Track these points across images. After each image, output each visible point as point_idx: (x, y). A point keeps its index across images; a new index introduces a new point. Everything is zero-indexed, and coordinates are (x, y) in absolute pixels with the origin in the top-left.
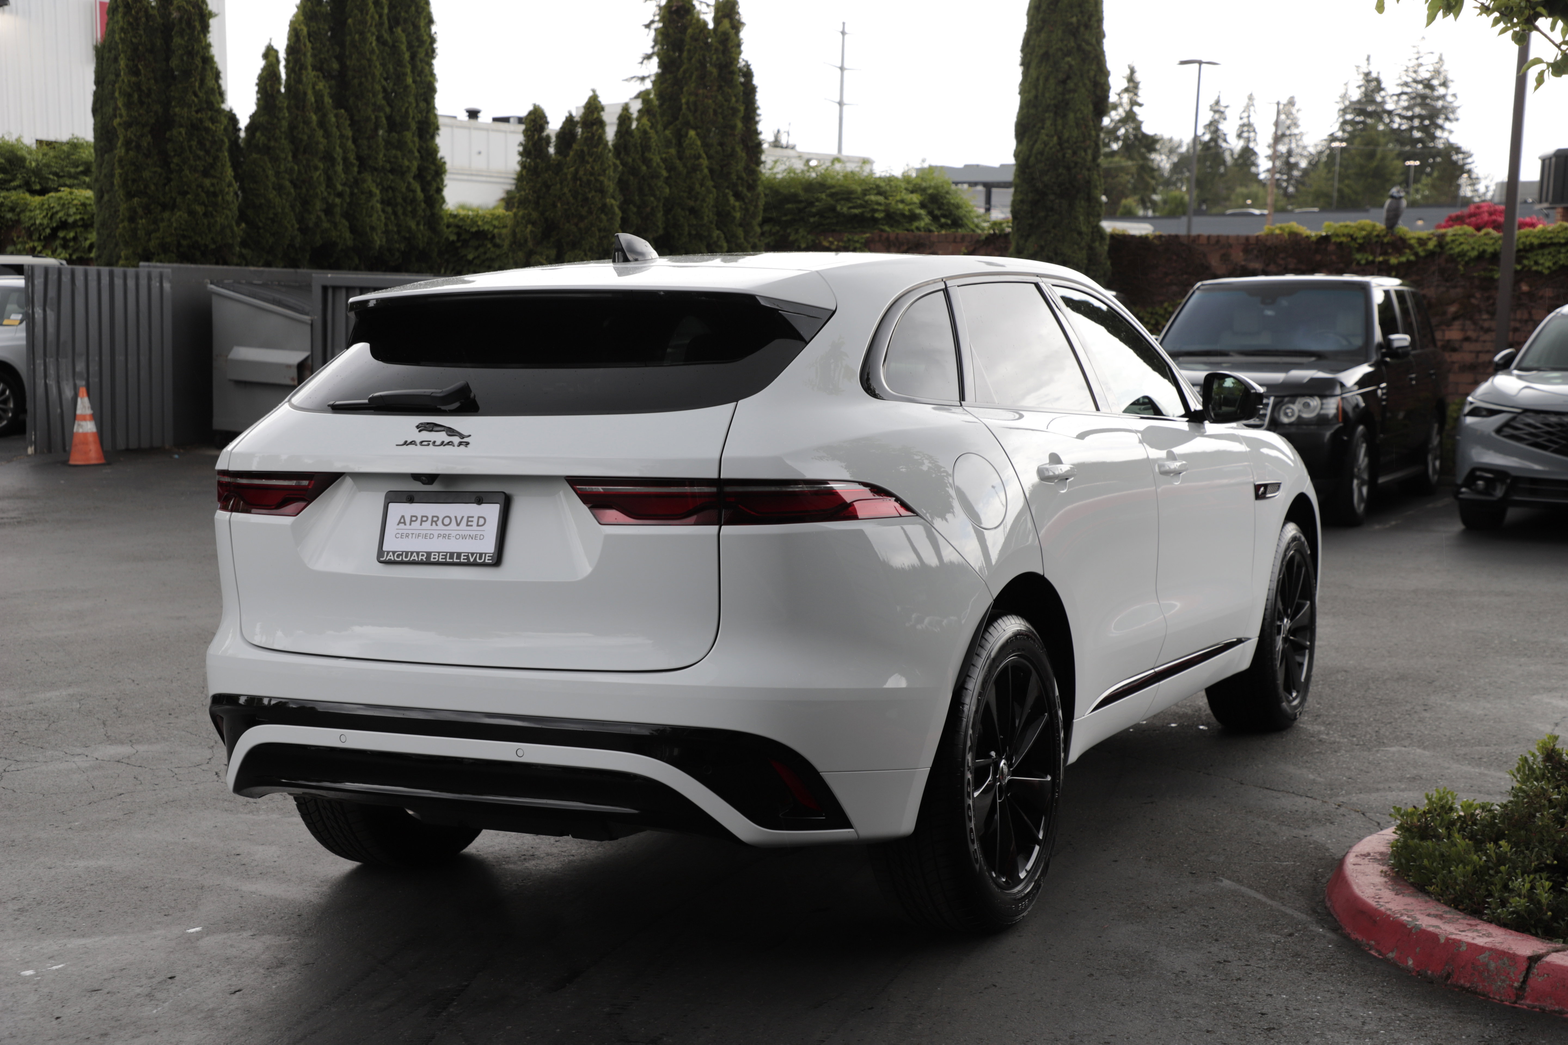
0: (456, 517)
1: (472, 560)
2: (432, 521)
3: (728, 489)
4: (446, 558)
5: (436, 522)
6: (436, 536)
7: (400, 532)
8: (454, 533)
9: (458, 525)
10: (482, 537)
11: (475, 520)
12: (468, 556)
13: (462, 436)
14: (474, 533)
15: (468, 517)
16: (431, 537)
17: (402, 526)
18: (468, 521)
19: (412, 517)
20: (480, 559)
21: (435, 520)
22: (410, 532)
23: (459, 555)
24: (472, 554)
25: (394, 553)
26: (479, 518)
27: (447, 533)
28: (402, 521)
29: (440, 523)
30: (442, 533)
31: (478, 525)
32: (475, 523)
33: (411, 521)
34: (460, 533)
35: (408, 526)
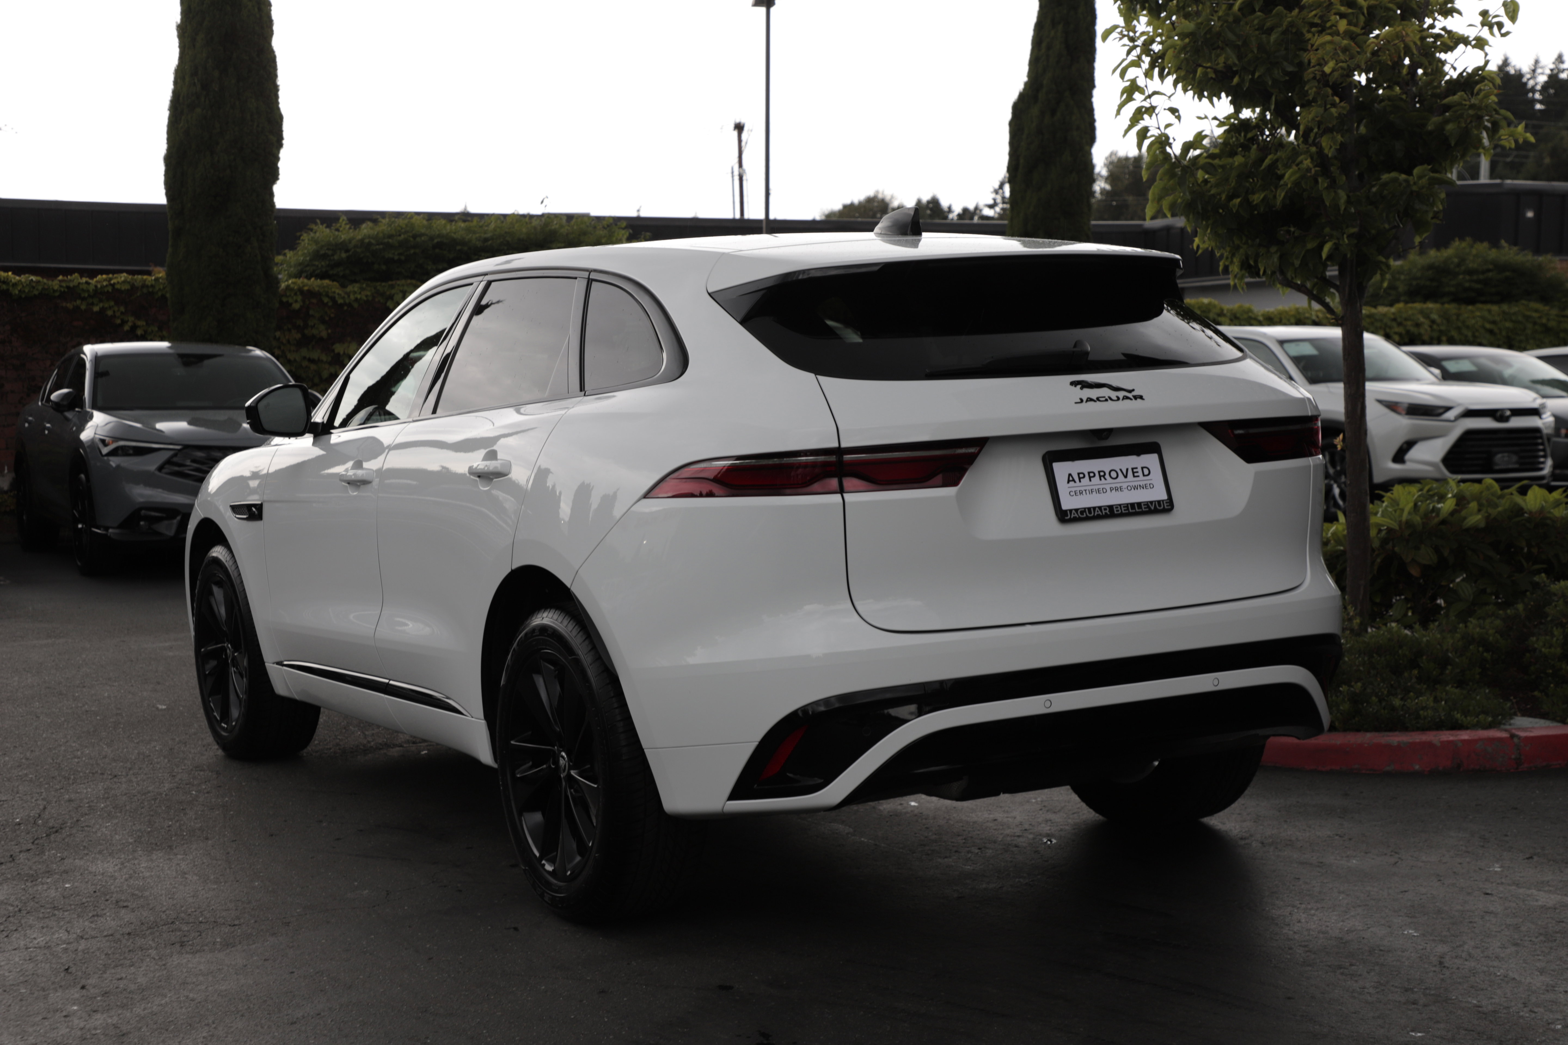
0: (1121, 470)
1: (1153, 508)
2: (1100, 477)
4: (1128, 509)
5: (1104, 476)
6: (1109, 490)
7: (1073, 489)
8: (1125, 485)
9: (1126, 477)
10: (1152, 486)
11: (1140, 470)
12: (1147, 505)
13: (1130, 391)
14: (1144, 483)
15: (1133, 469)
16: (1104, 491)
17: (1072, 483)
18: (1133, 473)
19: (1079, 474)
20: (1160, 505)
21: (1102, 475)
22: (1083, 489)
23: (1139, 504)
24: (1151, 502)
25: (1076, 510)
26: (1142, 468)
27: (1118, 485)
28: (1070, 479)
29: (1107, 476)
30: (1114, 486)
31: (1144, 475)
32: (1140, 473)
33: (1080, 479)
34: (1131, 484)
35: (1078, 483)
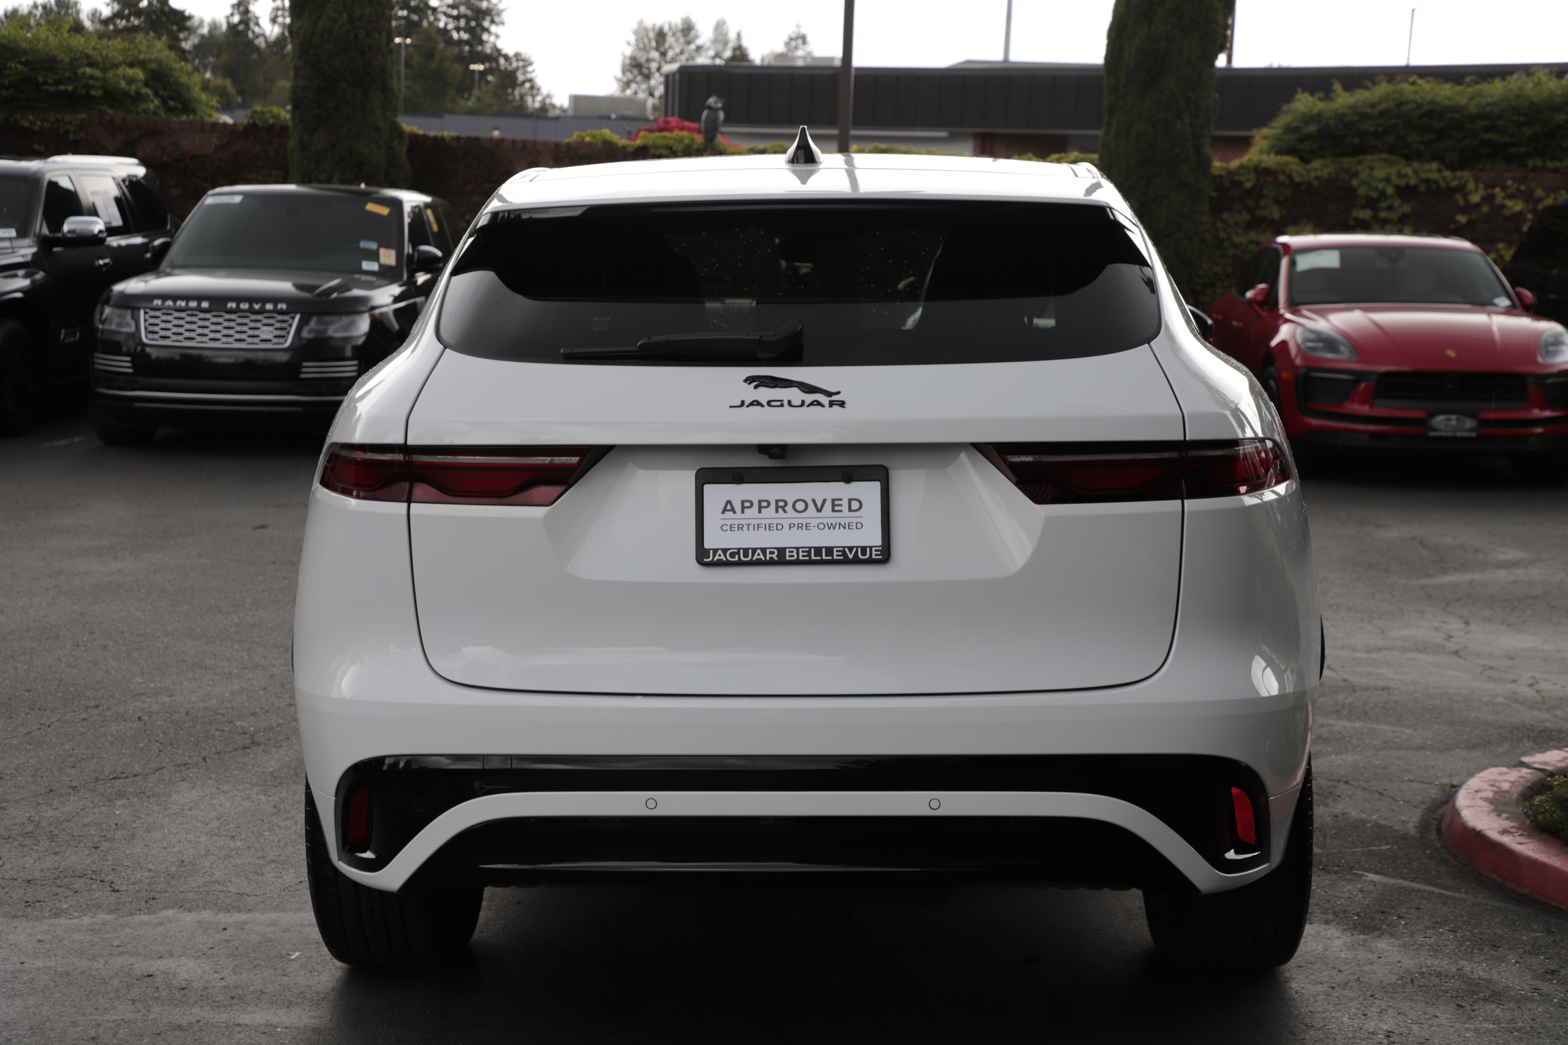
0: (814, 501)
1: (851, 557)
2: (777, 507)
3: (1193, 453)
4: (809, 555)
5: (783, 508)
6: (786, 526)
7: (729, 522)
8: (814, 522)
9: (819, 510)
10: (860, 526)
11: (845, 503)
12: (844, 552)
13: (829, 394)
14: (847, 521)
15: (833, 500)
16: (779, 527)
17: (729, 514)
18: (833, 505)
19: (743, 502)
20: (864, 553)
21: (781, 505)
22: (744, 522)
23: (830, 550)
24: (851, 549)
25: (725, 551)
26: (850, 500)
27: (804, 522)
28: (729, 506)
29: (789, 508)
30: (796, 522)
31: (850, 510)
32: (845, 507)
33: (743, 508)
34: (825, 521)
35: (739, 514)
